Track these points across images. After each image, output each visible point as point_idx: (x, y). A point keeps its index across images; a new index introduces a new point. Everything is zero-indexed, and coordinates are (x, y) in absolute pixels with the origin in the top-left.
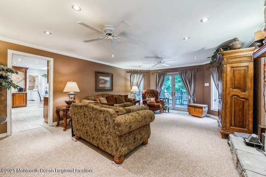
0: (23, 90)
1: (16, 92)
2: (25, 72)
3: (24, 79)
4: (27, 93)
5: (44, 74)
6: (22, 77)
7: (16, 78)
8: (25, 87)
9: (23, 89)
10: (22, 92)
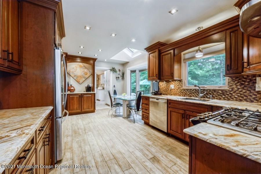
0: (91, 89)
1: (84, 91)
2: (93, 64)
3: (92, 74)
4: (95, 93)
5: (112, 68)
6: (89, 71)
7: (84, 74)
8: (93, 85)
9: (91, 87)
10: (90, 92)
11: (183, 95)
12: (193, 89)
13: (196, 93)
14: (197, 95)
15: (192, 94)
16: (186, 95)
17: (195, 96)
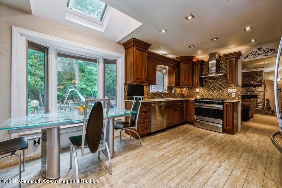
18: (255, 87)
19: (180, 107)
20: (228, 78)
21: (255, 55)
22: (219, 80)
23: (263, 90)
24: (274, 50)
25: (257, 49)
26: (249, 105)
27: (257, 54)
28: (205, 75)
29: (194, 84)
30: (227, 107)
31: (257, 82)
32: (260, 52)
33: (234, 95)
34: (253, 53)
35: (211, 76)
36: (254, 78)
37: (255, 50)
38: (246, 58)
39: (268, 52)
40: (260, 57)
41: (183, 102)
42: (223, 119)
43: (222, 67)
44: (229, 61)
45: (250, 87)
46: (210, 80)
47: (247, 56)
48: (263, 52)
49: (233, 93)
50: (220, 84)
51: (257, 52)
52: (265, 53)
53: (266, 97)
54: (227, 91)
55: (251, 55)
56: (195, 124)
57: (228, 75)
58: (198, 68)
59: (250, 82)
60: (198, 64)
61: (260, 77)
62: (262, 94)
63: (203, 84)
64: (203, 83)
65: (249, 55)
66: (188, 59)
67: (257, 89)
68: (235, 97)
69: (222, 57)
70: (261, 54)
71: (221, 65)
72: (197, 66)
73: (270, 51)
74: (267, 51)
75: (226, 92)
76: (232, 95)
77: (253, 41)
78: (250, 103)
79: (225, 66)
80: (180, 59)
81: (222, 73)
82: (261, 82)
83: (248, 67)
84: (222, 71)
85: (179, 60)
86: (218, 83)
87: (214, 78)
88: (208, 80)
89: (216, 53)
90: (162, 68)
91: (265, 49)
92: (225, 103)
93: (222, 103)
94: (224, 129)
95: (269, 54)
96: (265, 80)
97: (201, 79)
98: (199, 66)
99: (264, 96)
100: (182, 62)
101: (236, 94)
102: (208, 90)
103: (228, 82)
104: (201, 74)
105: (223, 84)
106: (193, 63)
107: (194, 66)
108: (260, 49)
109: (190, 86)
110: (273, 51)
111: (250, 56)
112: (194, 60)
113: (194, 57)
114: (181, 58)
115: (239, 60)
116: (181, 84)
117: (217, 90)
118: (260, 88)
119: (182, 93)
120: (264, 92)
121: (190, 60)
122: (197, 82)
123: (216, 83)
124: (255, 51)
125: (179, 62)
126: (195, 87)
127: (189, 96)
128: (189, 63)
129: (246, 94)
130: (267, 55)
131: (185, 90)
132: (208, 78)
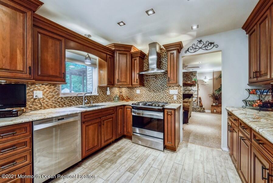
11: (60, 105)
12: (74, 97)
13: (76, 101)
14: (78, 103)
15: (72, 103)
16: (65, 105)
17: (75, 104)
18: (191, 87)
19: (113, 118)
20: (169, 76)
21: (196, 49)
22: (160, 78)
23: (197, 90)
24: (213, 43)
25: (198, 42)
26: (189, 106)
27: (197, 47)
28: (145, 71)
29: (133, 83)
30: (168, 115)
31: (192, 82)
32: (200, 45)
33: (175, 98)
34: (194, 47)
35: (152, 72)
36: (190, 78)
37: (196, 42)
38: (187, 52)
39: (208, 46)
40: (201, 51)
41: (118, 109)
42: (164, 132)
43: (164, 62)
44: (171, 54)
45: (188, 86)
46: (151, 78)
47: (188, 50)
48: (204, 46)
49: (174, 95)
50: (162, 84)
51: (197, 46)
52: (205, 47)
53: (199, 96)
54: (168, 92)
55: (192, 48)
56: (133, 138)
57: (169, 72)
58: (137, 61)
59: (187, 82)
60: (138, 57)
61: (195, 77)
62: (196, 93)
63: (144, 83)
64: (144, 81)
65: (190, 48)
66: (125, 49)
67: (192, 88)
68: (176, 99)
69: (163, 50)
70: (201, 48)
71: (162, 59)
72: (136, 60)
73: (210, 45)
74: (207, 44)
75: (168, 94)
76: (173, 98)
77: (195, 27)
78: (189, 104)
79: (166, 61)
80: (115, 47)
81: (163, 69)
82: (195, 82)
83: (187, 66)
84: (163, 67)
85: (113, 49)
86: (159, 82)
87: (155, 76)
88: (149, 78)
89: (156, 43)
90: (85, 57)
91: (205, 43)
92: (166, 110)
93: (163, 110)
94: (165, 146)
95: (209, 48)
96: (198, 80)
97: (141, 77)
98: (138, 59)
99: (198, 95)
100: (118, 52)
101: (177, 97)
102: (149, 91)
103: (169, 81)
104: (141, 69)
105: (164, 83)
106: (131, 54)
107: (133, 60)
108: (200, 41)
109: (129, 86)
110: (213, 45)
111: (191, 50)
112: (132, 51)
113: (132, 46)
114: (116, 45)
115: (180, 54)
116: (117, 82)
117: (158, 90)
118: (194, 87)
119: (121, 94)
120: (198, 91)
121: (128, 50)
122: (136, 80)
123: (158, 82)
124: (196, 45)
125: (113, 52)
126: (136, 87)
127: (128, 99)
128: (127, 54)
129: (185, 93)
130: (207, 50)
131: (124, 91)
132: (149, 76)
